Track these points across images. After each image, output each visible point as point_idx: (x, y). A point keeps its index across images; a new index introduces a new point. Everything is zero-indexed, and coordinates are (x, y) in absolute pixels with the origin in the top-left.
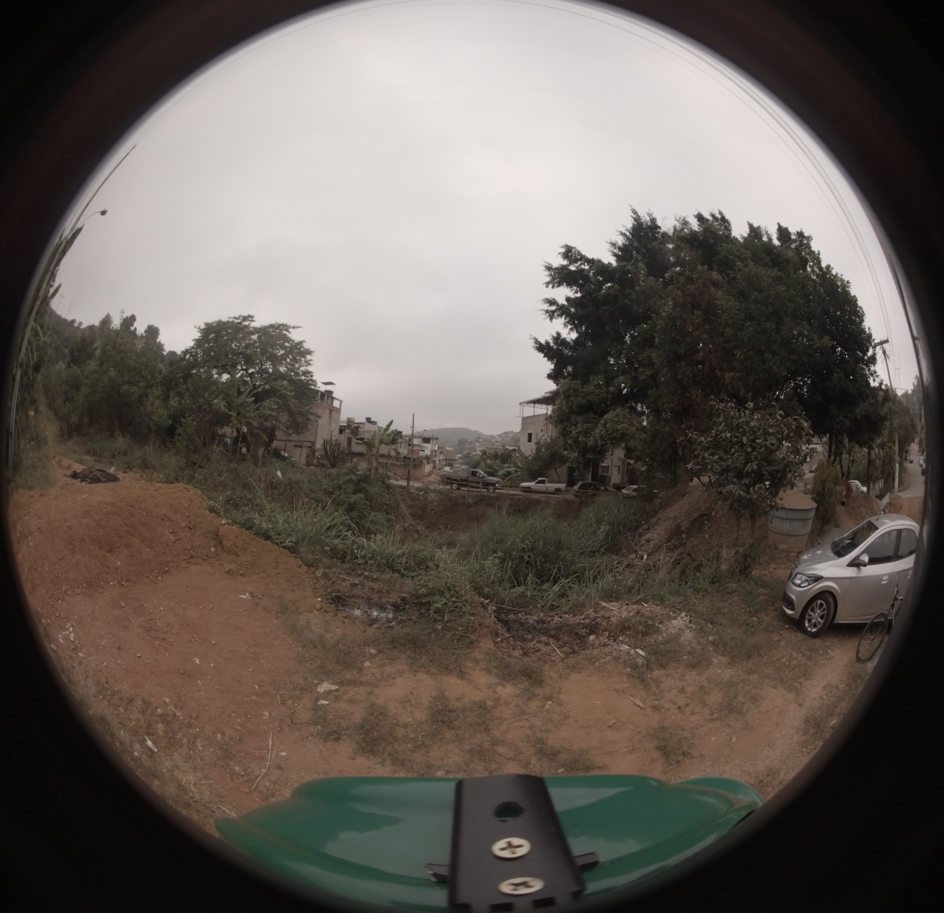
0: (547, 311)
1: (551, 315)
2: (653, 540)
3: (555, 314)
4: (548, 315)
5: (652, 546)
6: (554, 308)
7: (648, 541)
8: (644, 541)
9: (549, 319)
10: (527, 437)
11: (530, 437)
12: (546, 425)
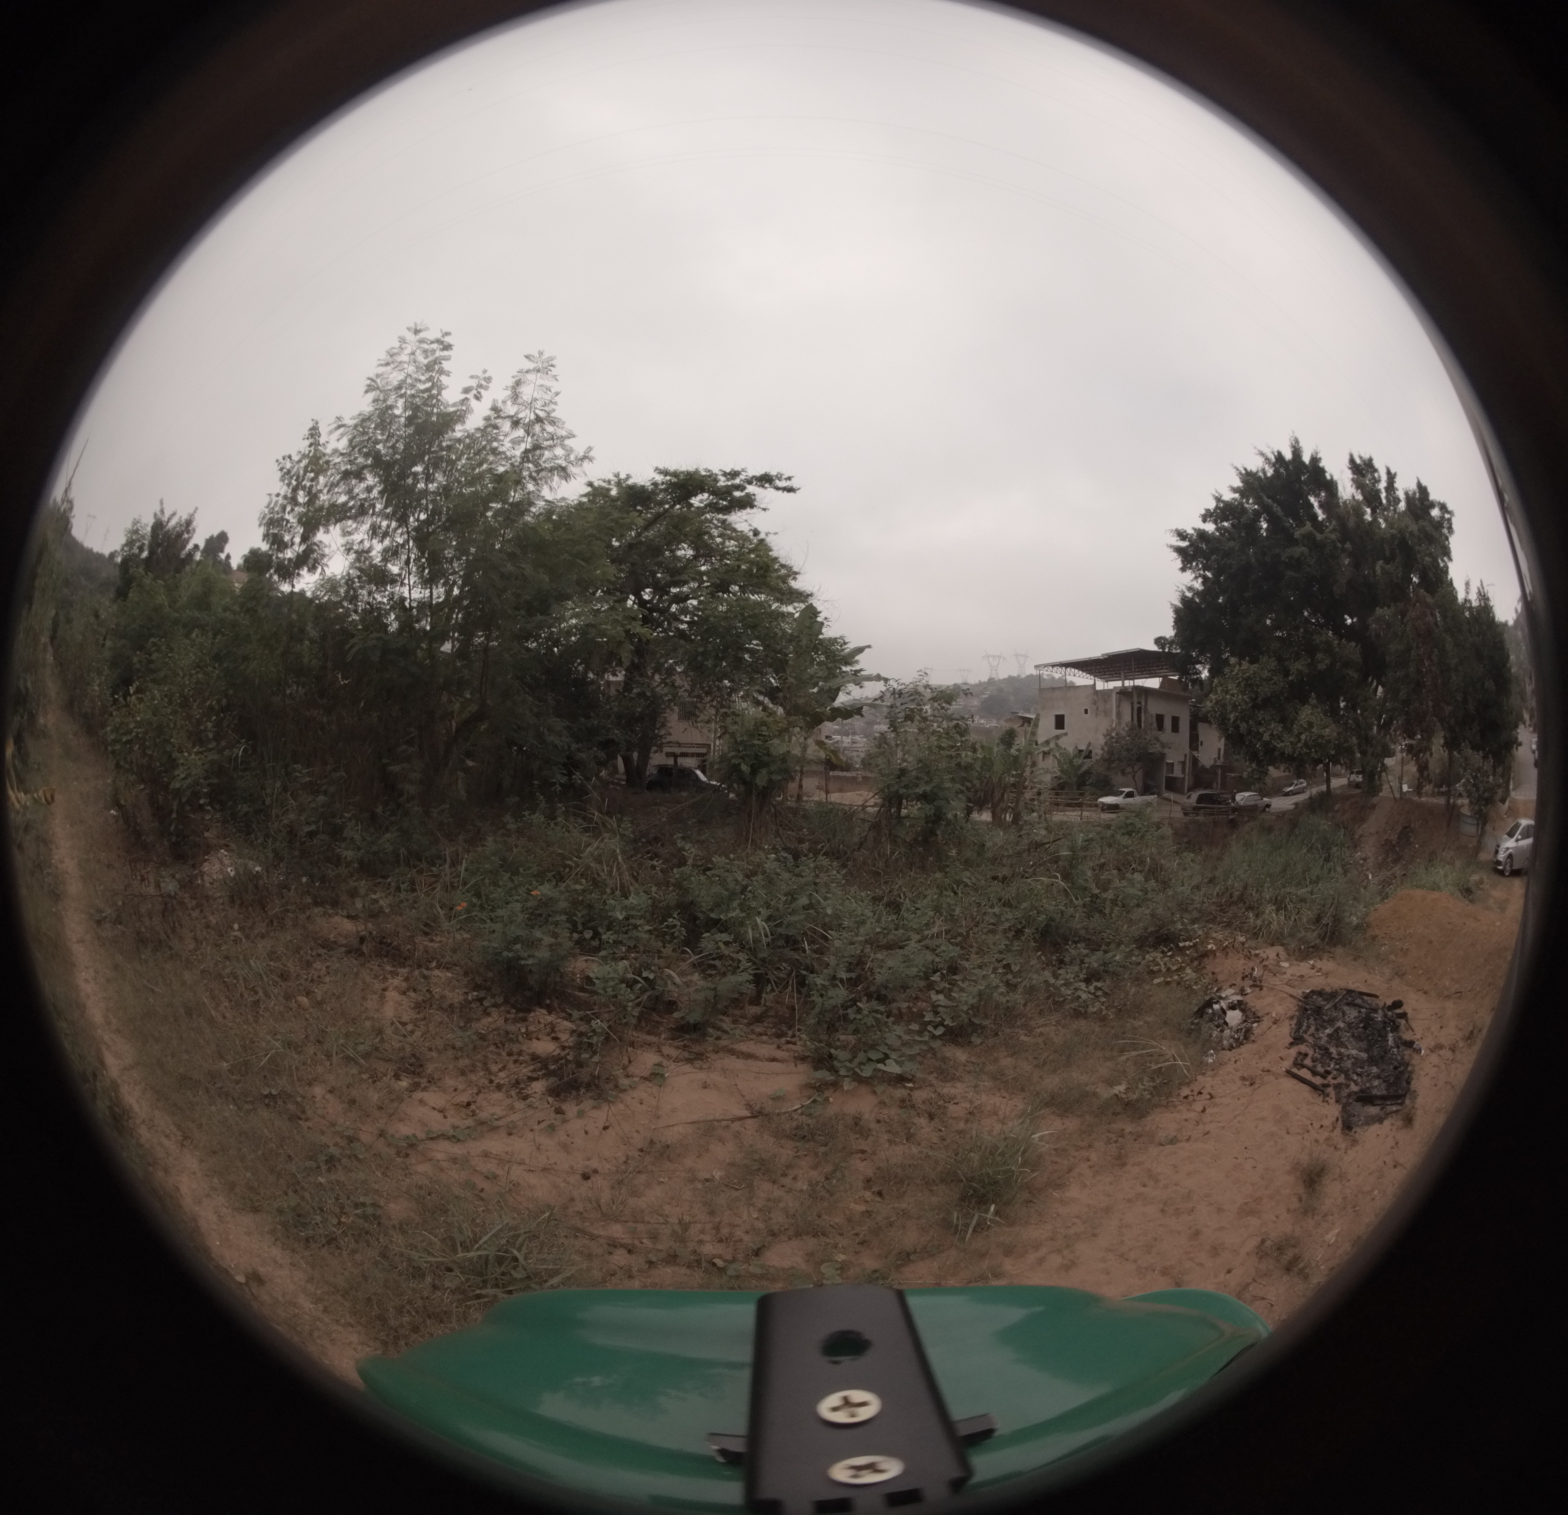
10: (1053, 720)
11: (1060, 722)
12: (1095, 703)
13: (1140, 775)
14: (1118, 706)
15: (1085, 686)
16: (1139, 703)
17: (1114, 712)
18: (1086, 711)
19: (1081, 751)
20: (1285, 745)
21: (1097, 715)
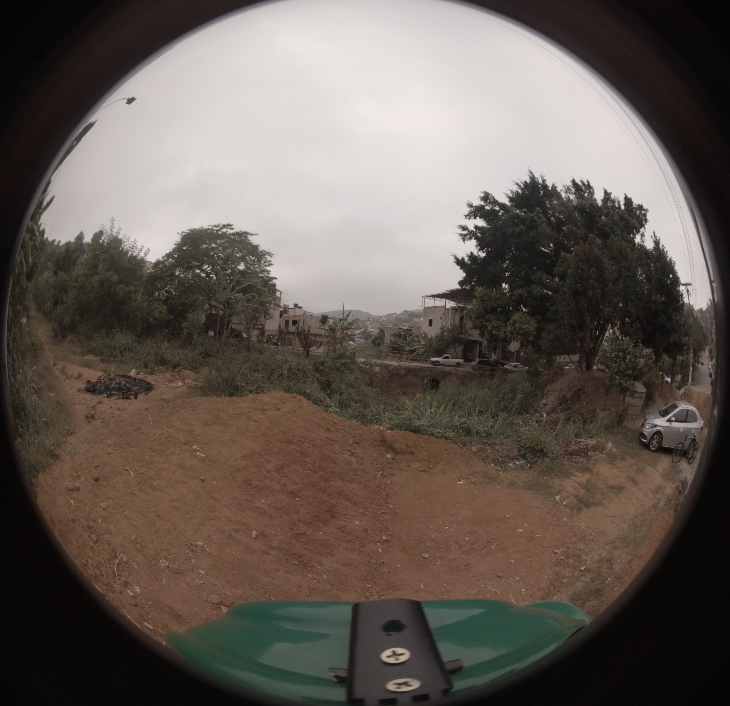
0: (461, 235)
1: (464, 237)
2: (548, 404)
3: (467, 237)
4: (461, 237)
5: (548, 408)
6: (466, 232)
7: (545, 405)
8: (542, 405)
9: (462, 240)
10: (428, 322)
11: (431, 323)
12: (445, 314)
13: (460, 349)
14: (454, 316)
15: (442, 306)
16: (461, 314)
17: (451, 318)
18: (441, 318)
21: (443, 320)
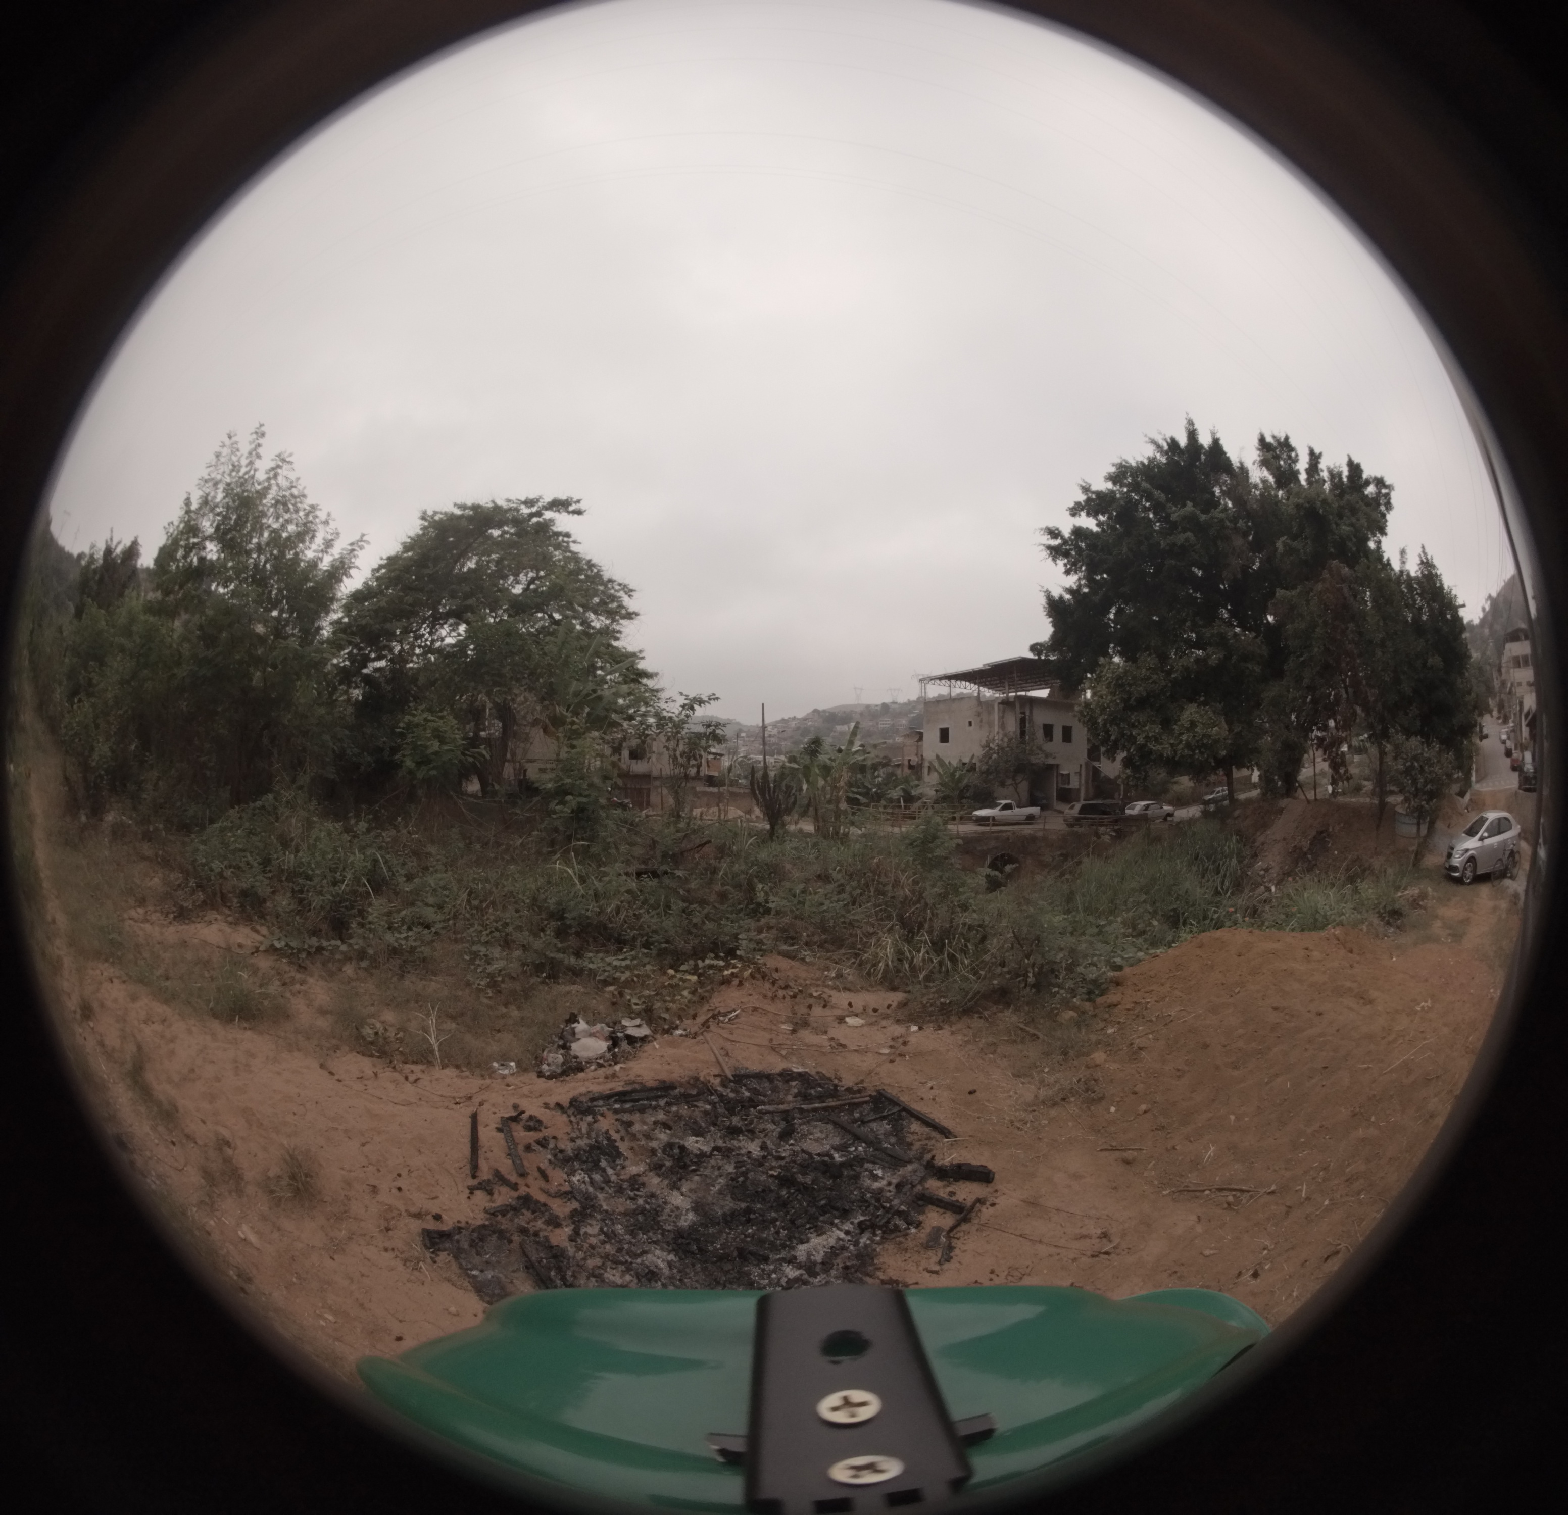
0: (1049, 548)
1: (1054, 553)
3: (1059, 553)
4: (1049, 552)
6: (1057, 542)
10: (938, 734)
11: (944, 735)
12: (979, 714)
13: (1024, 786)
14: (1002, 718)
15: (971, 697)
16: (1024, 713)
17: (996, 722)
18: (970, 724)
19: (964, 764)
20: (1164, 748)
21: (981, 726)
